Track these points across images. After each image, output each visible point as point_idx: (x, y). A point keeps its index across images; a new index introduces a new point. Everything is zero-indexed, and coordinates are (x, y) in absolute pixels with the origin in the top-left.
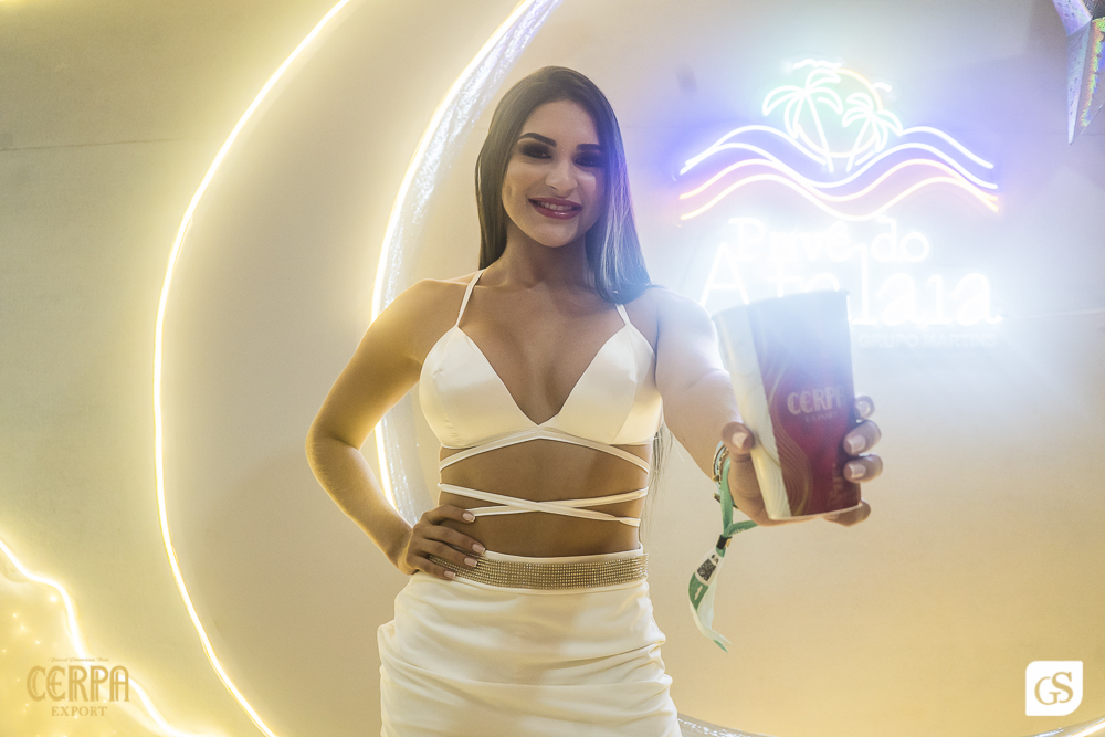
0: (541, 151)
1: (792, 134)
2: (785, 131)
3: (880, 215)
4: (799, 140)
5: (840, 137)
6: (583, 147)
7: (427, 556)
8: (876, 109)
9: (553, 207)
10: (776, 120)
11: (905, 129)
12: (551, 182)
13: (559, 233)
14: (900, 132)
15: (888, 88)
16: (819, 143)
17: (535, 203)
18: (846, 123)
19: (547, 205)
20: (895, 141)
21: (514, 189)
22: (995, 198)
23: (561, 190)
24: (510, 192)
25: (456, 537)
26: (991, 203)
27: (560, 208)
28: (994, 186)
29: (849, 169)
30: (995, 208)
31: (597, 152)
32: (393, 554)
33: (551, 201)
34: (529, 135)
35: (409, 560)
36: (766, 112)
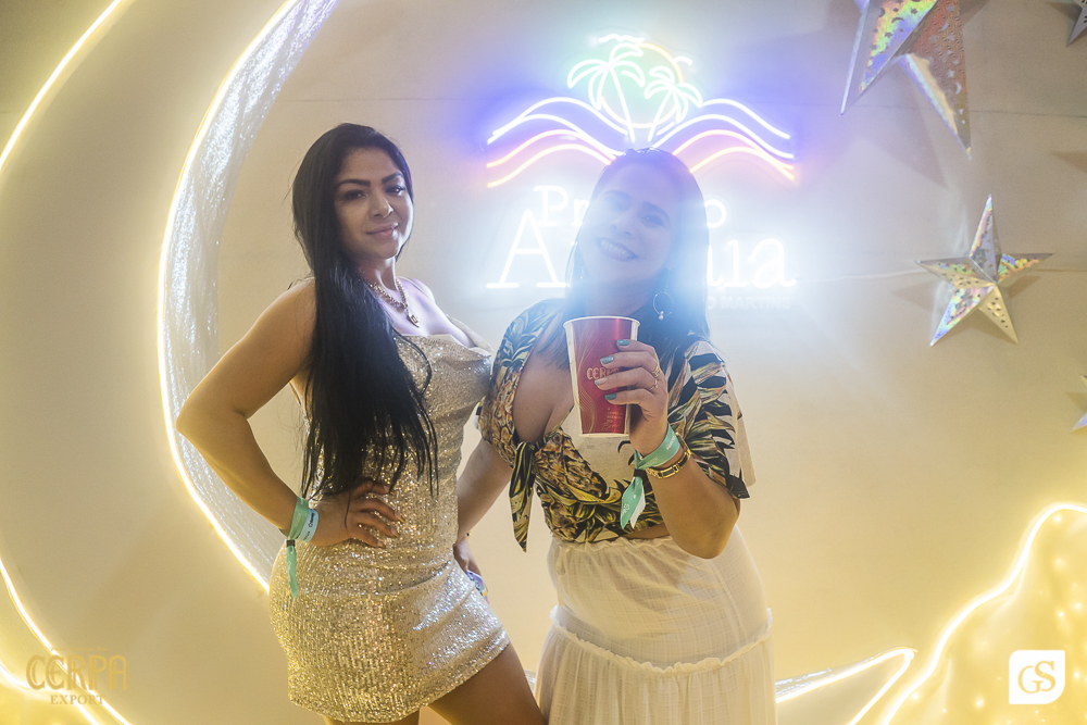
2: (589, 103)
4: (603, 111)
5: (642, 108)
8: (677, 82)
10: (581, 92)
11: (705, 100)
14: (701, 104)
15: (689, 62)
16: (621, 115)
18: (648, 95)
20: (694, 112)
22: (791, 167)
26: (787, 172)
28: (790, 156)
30: (791, 177)
36: (571, 84)
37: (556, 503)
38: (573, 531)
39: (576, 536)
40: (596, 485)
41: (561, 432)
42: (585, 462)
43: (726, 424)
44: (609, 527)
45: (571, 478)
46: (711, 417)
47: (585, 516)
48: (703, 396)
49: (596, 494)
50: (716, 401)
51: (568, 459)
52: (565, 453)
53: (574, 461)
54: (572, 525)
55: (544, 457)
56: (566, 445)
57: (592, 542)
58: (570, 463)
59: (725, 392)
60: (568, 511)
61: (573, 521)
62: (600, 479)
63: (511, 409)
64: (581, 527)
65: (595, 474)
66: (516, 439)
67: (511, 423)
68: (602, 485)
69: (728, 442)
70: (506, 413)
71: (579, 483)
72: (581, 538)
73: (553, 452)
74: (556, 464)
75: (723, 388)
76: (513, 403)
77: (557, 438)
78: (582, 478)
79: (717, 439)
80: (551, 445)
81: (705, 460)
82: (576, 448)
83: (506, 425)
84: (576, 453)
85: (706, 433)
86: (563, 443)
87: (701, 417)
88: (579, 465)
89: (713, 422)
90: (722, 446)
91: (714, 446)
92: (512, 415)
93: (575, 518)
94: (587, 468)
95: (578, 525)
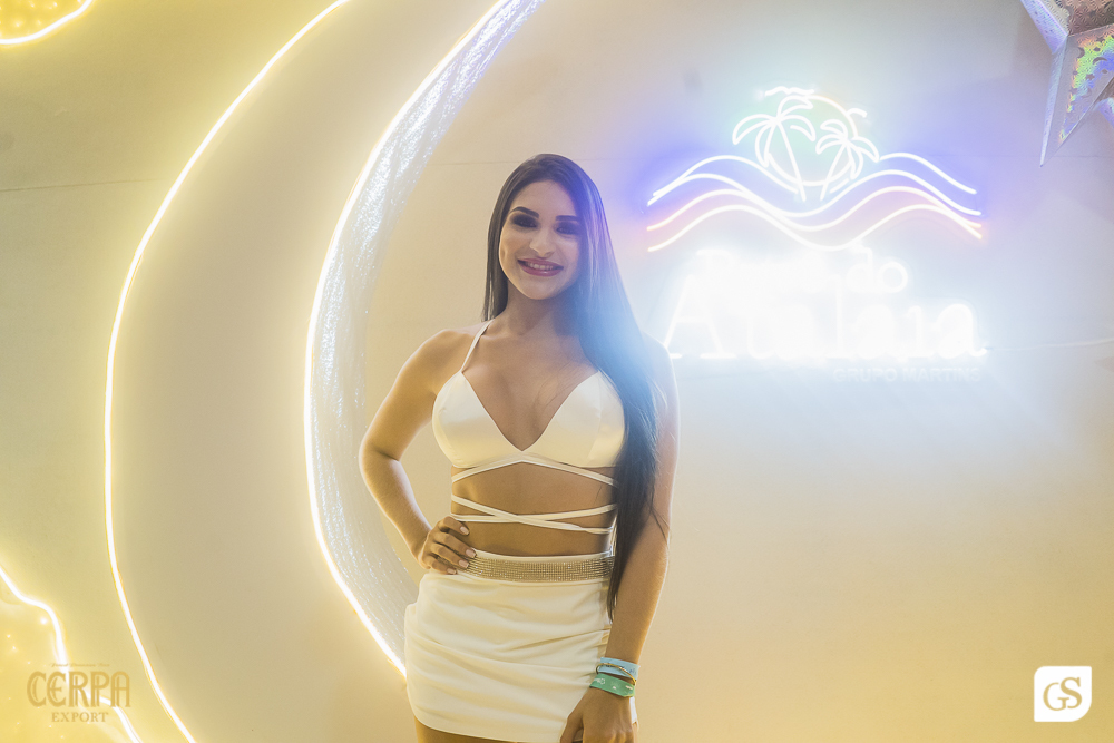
0: (527, 221)
1: (764, 163)
2: (757, 161)
3: (856, 244)
4: (770, 169)
5: (813, 165)
6: (560, 218)
7: (436, 556)
8: (851, 135)
9: (536, 266)
10: (746, 149)
11: (881, 154)
12: (534, 246)
13: (542, 288)
14: (876, 158)
15: (864, 114)
16: (791, 172)
17: (523, 263)
18: (819, 151)
19: (532, 265)
20: (870, 166)
21: (506, 252)
22: (978, 225)
23: (541, 253)
24: (503, 253)
25: (455, 543)
26: (972, 228)
27: (543, 267)
28: (978, 213)
29: (822, 197)
30: (978, 236)
31: (575, 222)
32: (416, 550)
33: (535, 261)
34: (519, 208)
35: (423, 558)
36: (736, 141)
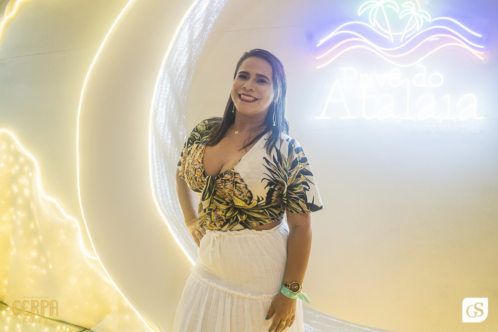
1: (373, 25)
2: (370, 24)
3: (417, 63)
4: (376, 27)
8: (417, 9)
10: (364, 18)
11: (433, 18)
14: (430, 20)
16: (386, 28)
22: (482, 53)
26: (479, 55)
28: (483, 47)
29: (402, 40)
36: (359, 14)
37: (216, 208)
38: (222, 223)
39: (222, 226)
40: (248, 197)
41: (233, 171)
42: (246, 185)
43: (307, 179)
44: (241, 223)
45: (237, 192)
46: (302, 176)
47: (232, 215)
48: (300, 166)
49: (245, 201)
50: (304, 169)
51: (237, 182)
52: (236, 180)
53: (240, 184)
54: (223, 220)
55: (222, 182)
56: (236, 176)
57: (230, 230)
58: (238, 185)
59: (308, 164)
60: (223, 212)
61: (224, 218)
62: (251, 194)
63: (202, 161)
64: (228, 221)
65: (249, 191)
66: (204, 174)
67: (202, 167)
68: (251, 198)
69: (307, 188)
70: (199, 162)
71: (240, 195)
72: (225, 228)
73: (228, 180)
74: (229, 185)
75: (306, 163)
76: (202, 158)
77: (231, 174)
78: (242, 193)
79: (304, 186)
80: (228, 176)
81: (298, 196)
82: (242, 178)
83: (199, 168)
84: (242, 180)
85: (300, 184)
86: (235, 175)
87: (298, 176)
88: (242, 186)
89: (303, 178)
90: (305, 189)
91: (302, 189)
92: (202, 163)
93: (225, 216)
94: (246, 188)
95: (226, 220)
